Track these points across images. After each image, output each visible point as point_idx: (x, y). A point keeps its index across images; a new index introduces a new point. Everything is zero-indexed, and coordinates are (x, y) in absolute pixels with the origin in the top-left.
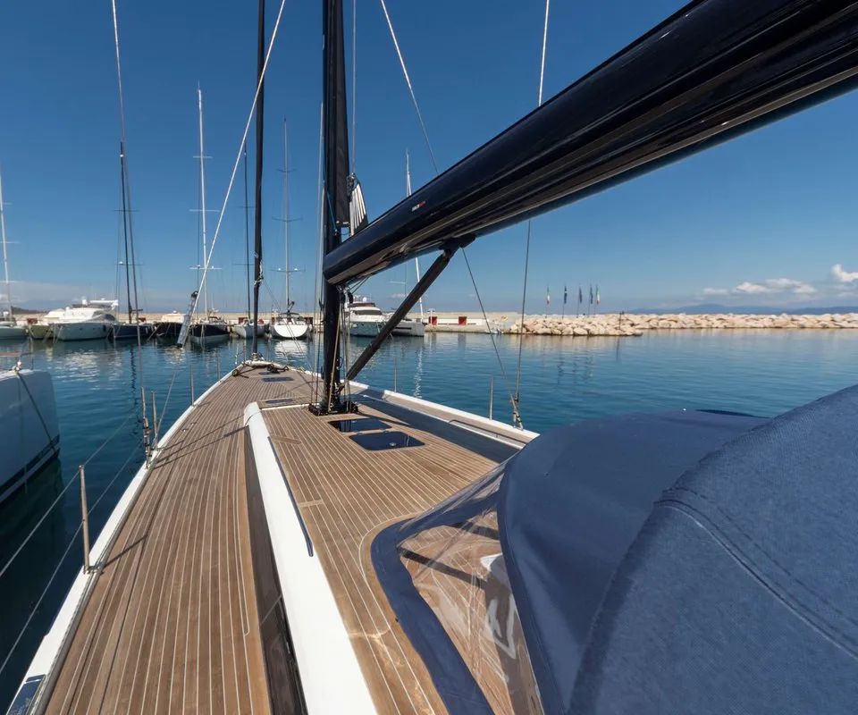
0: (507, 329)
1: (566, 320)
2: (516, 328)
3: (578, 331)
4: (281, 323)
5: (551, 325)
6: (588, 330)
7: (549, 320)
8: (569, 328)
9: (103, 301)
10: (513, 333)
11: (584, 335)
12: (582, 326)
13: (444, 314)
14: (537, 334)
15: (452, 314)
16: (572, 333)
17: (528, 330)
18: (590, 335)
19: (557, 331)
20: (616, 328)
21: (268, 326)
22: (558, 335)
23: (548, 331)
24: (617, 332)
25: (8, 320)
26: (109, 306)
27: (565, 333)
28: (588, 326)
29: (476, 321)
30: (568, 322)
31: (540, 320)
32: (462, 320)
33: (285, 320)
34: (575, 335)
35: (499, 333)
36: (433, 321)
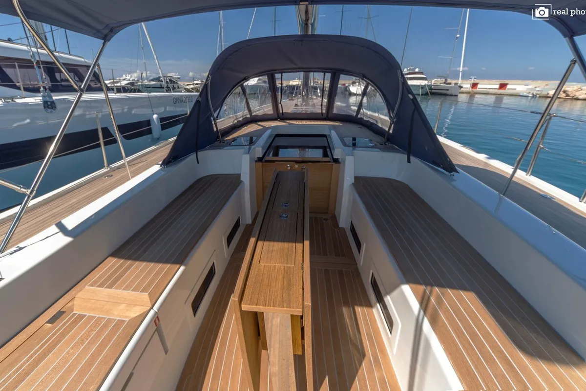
0: (545, 93)
4: (354, 85)
13: (486, 81)
14: (578, 99)
15: (494, 81)
17: (568, 95)
21: (347, 86)
29: (518, 87)
32: (503, 86)
33: (357, 84)
35: (534, 96)
36: (474, 85)
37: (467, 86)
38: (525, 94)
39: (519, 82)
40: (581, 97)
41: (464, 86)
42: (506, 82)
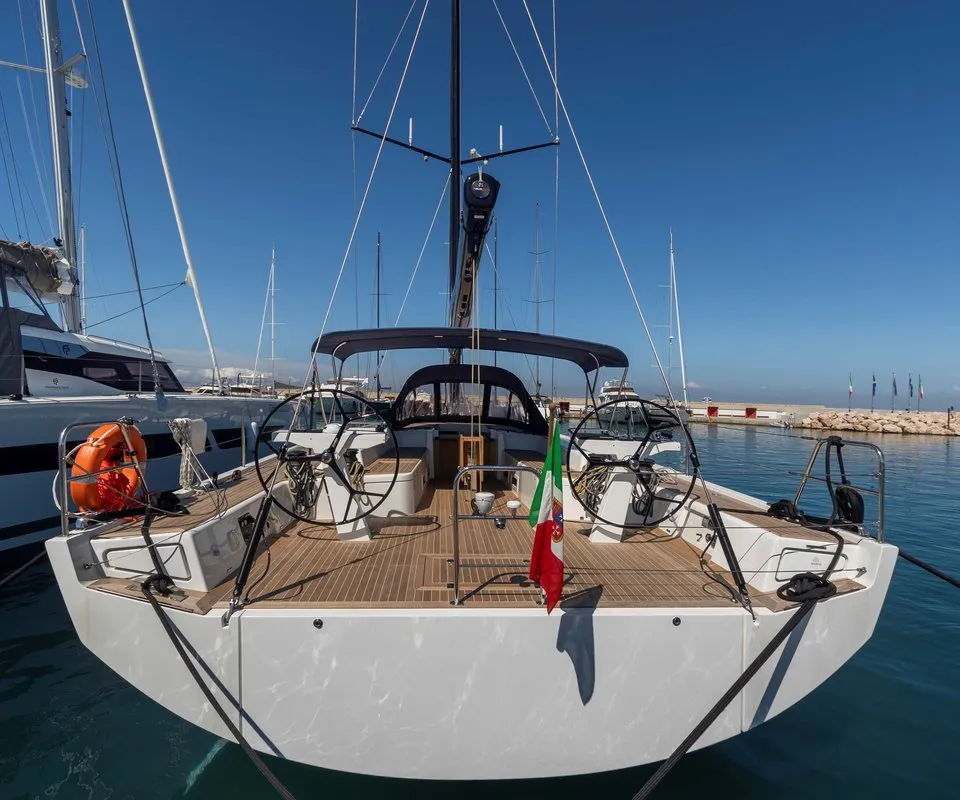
0: (798, 422)
1: (876, 415)
2: (810, 421)
3: (890, 427)
5: (855, 420)
6: (903, 428)
7: (852, 414)
8: (878, 424)
9: (355, 379)
10: (805, 428)
11: (897, 433)
12: (895, 423)
13: (727, 405)
14: (836, 429)
15: (738, 405)
16: (881, 430)
17: (824, 425)
18: (905, 433)
19: (861, 427)
20: (944, 427)
22: (862, 431)
23: (850, 426)
24: (943, 431)
25: (271, 393)
26: (359, 384)
27: (871, 430)
28: (903, 423)
29: (769, 414)
30: (877, 418)
31: (842, 414)
32: (750, 412)
34: (884, 432)
35: (787, 427)
36: (712, 411)
37: (700, 411)
38: (776, 424)
39: (770, 406)
40: (838, 427)
41: (695, 411)
42: (753, 406)
